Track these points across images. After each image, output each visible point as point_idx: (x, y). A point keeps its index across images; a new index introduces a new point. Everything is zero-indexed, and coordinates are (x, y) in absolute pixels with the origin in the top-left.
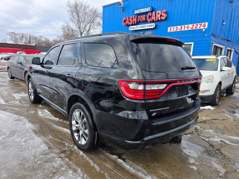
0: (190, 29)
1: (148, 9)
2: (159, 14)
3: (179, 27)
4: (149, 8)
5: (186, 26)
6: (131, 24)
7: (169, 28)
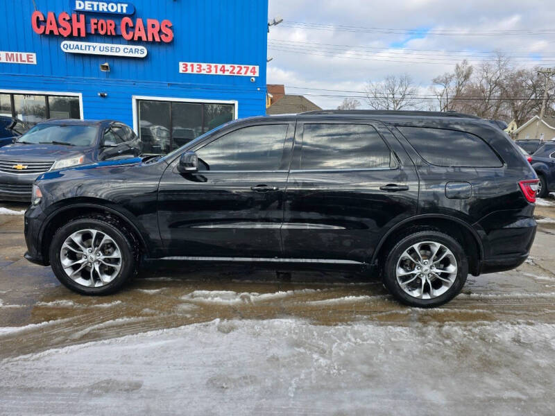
0: (227, 73)
1: (122, 8)
2: (153, 26)
3: (204, 66)
4: (125, 6)
5: (220, 66)
6: (65, 34)
7: (181, 64)
